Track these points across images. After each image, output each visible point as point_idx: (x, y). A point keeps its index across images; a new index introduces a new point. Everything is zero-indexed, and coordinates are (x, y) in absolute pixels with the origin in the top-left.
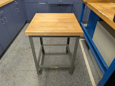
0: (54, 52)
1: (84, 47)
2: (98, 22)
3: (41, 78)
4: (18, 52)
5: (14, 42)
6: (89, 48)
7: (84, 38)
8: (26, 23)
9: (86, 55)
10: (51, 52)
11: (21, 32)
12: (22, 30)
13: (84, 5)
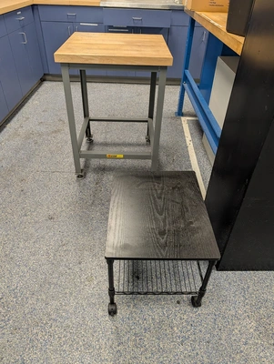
0: (117, 141)
1: (191, 134)
2: (220, 60)
3: (85, 184)
4: (27, 138)
5: (15, 119)
6: (201, 131)
7: (195, 116)
8: (43, 80)
9: (195, 148)
10: (109, 141)
11: (30, 101)
12: (33, 97)
13: (193, 21)
